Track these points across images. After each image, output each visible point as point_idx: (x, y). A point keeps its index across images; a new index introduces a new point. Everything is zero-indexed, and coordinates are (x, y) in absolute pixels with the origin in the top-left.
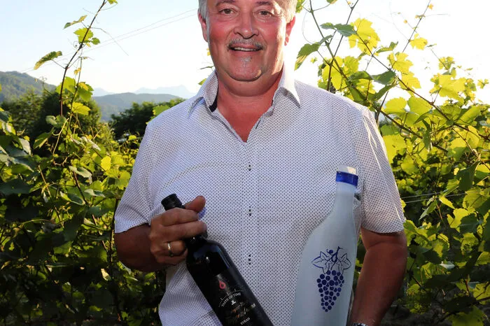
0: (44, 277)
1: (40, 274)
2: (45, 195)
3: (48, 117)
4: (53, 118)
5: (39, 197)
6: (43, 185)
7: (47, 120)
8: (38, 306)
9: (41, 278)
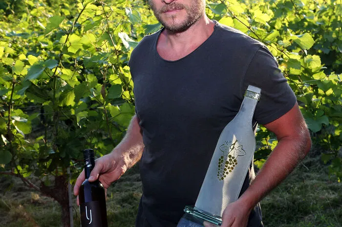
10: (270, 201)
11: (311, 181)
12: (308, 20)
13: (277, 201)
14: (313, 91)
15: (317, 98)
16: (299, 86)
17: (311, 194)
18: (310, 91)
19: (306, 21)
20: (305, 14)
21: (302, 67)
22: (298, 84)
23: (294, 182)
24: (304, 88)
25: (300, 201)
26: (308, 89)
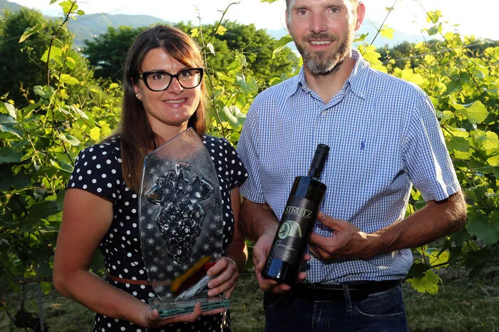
0: (36, 238)
1: (32, 235)
2: (35, 163)
3: (35, 87)
4: (40, 88)
5: (29, 165)
6: (33, 154)
7: (35, 91)
8: (32, 266)
9: (33, 241)
10: (438, 325)
11: (494, 298)
12: (490, 93)
13: (447, 325)
14: (489, 182)
15: (495, 192)
16: (468, 174)
17: (493, 317)
18: (484, 182)
19: (488, 95)
20: (486, 86)
21: (471, 149)
22: (466, 173)
23: (471, 299)
24: (476, 178)
25: (478, 326)
26: (482, 180)
